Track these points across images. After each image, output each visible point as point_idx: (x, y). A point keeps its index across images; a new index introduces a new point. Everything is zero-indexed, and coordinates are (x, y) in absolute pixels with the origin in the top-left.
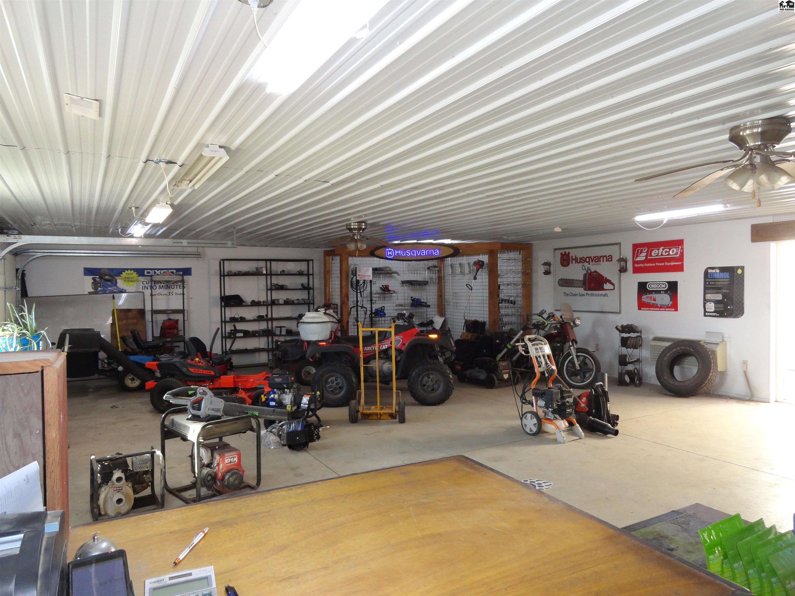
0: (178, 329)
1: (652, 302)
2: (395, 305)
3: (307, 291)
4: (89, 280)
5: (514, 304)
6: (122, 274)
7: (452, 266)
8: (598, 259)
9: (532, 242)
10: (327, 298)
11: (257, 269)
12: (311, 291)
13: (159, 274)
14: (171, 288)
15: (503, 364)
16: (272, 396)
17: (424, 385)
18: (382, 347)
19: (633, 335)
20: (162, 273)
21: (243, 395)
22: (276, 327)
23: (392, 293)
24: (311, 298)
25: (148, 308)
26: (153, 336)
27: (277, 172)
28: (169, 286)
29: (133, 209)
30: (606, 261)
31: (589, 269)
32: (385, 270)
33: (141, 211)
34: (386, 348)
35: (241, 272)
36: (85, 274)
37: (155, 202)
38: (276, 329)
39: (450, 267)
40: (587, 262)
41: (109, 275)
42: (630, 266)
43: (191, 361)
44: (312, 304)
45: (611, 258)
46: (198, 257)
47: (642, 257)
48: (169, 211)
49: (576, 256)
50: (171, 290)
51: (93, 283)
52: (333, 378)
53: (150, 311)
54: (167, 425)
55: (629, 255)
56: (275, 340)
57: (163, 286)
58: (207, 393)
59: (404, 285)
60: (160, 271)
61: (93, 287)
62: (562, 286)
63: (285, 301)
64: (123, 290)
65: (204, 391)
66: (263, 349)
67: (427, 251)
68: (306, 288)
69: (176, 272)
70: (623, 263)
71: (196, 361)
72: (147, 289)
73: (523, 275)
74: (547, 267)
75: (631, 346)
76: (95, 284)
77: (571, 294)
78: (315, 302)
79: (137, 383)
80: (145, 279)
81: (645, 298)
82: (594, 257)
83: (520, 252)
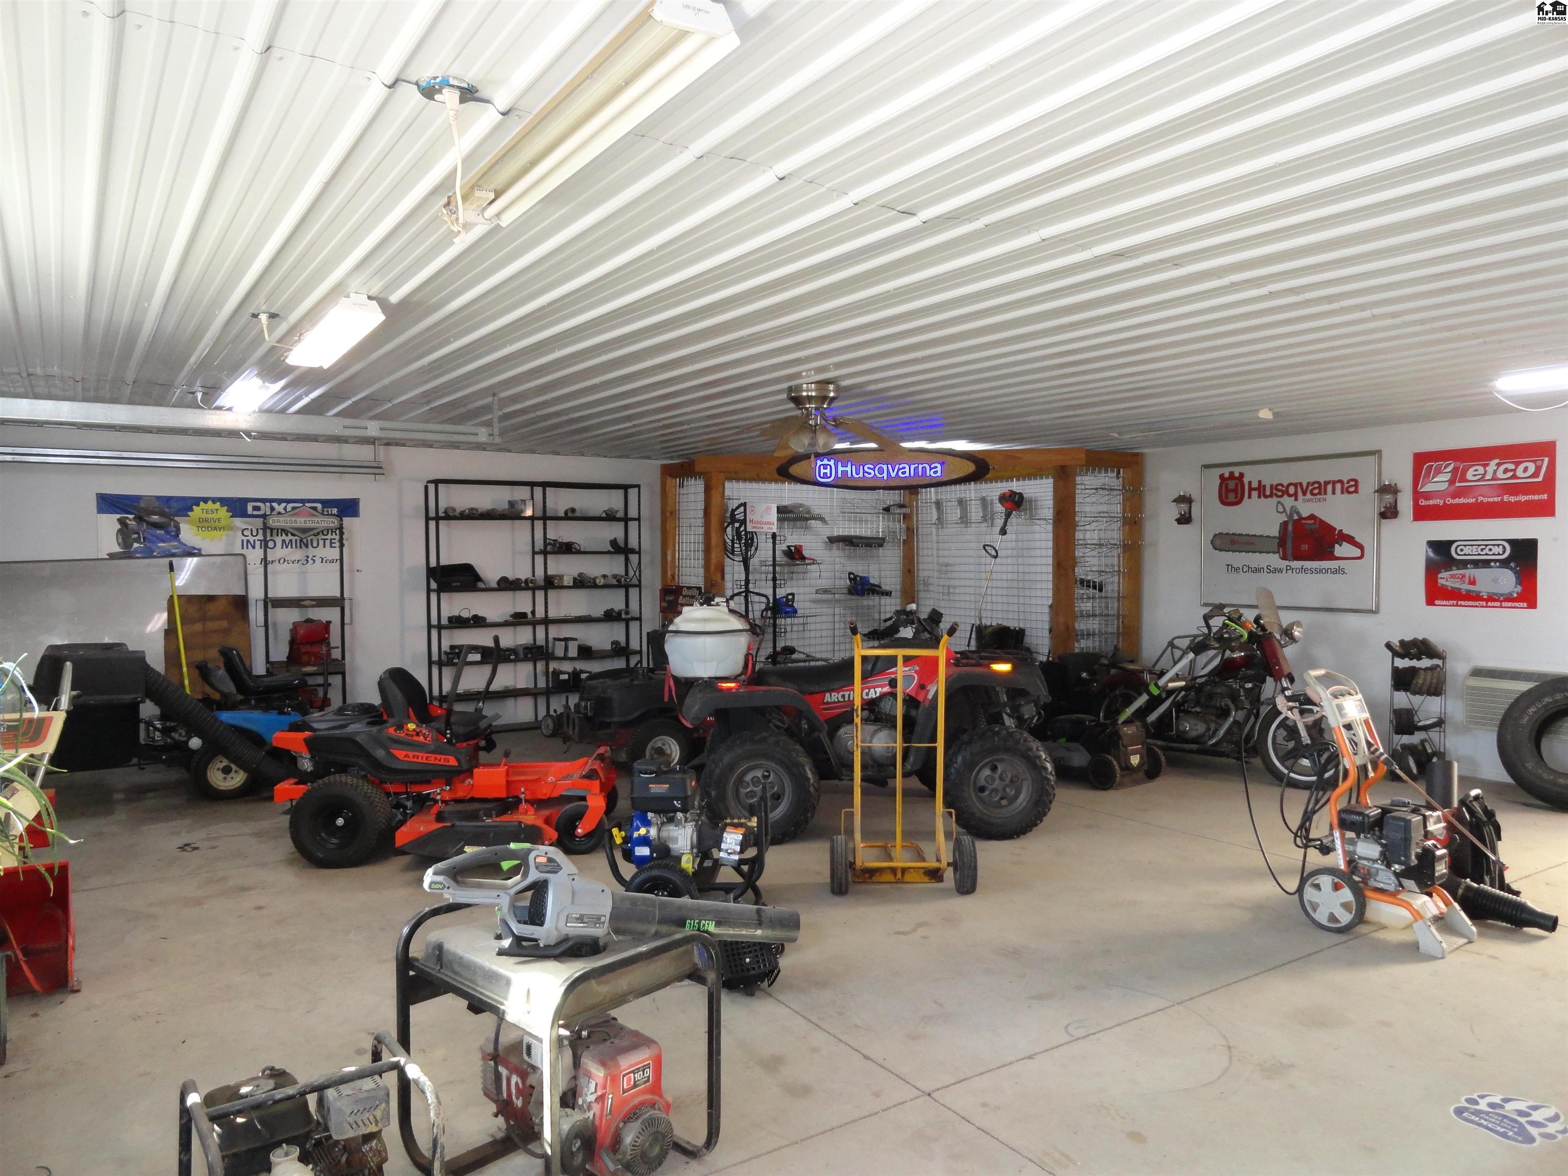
0: (329, 643)
1: (1465, 587)
2: (814, 591)
3: (622, 558)
4: (110, 523)
5: (1101, 590)
6: (192, 510)
7: (938, 504)
8: (1319, 488)
9: (1145, 451)
10: (669, 573)
11: (511, 504)
12: (634, 558)
13: (283, 511)
14: (310, 546)
15: (1129, 730)
16: (643, 831)
17: (982, 789)
18: (867, 694)
19: (1425, 663)
20: (289, 509)
21: (529, 817)
22: (556, 639)
23: (810, 564)
24: (631, 573)
25: (256, 592)
26: (268, 661)
27: (783, 167)
28: (305, 540)
29: (263, 318)
30: (1342, 493)
31: (1294, 510)
32: (796, 511)
33: (283, 327)
34: (878, 695)
35: (476, 510)
36: (100, 510)
37: (338, 291)
38: (554, 645)
39: (934, 506)
40: (1290, 496)
41: (161, 514)
42: (1406, 504)
43: (395, 731)
44: (635, 586)
45: (1356, 486)
46: (375, 474)
47: (1439, 482)
48: (375, 318)
49: (1260, 482)
50: (311, 552)
51: (119, 531)
52: (759, 773)
53: (260, 600)
54: (416, 960)
55: (1404, 480)
56: (551, 670)
57: (291, 541)
58: (559, 866)
59: (834, 545)
60: (283, 505)
61: (120, 540)
62: (1221, 550)
63: (575, 579)
64: (194, 548)
65: (550, 860)
66: (527, 689)
67: (913, 467)
68: (620, 549)
69: (323, 507)
70: (1388, 498)
71: (408, 730)
72: (254, 547)
73: (1124, 524)
74: (1184, 507)
75: (1425, 688)
76: (124, 532)
77: (1246, 569)
78: (643, 583)
79: (237, 779)
80: (249, 524)
81: (1446, 579)
82: (1308, 484)
83: (1118, 473)
